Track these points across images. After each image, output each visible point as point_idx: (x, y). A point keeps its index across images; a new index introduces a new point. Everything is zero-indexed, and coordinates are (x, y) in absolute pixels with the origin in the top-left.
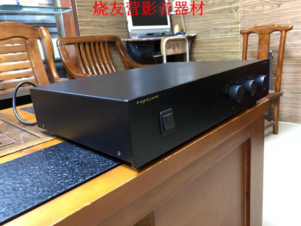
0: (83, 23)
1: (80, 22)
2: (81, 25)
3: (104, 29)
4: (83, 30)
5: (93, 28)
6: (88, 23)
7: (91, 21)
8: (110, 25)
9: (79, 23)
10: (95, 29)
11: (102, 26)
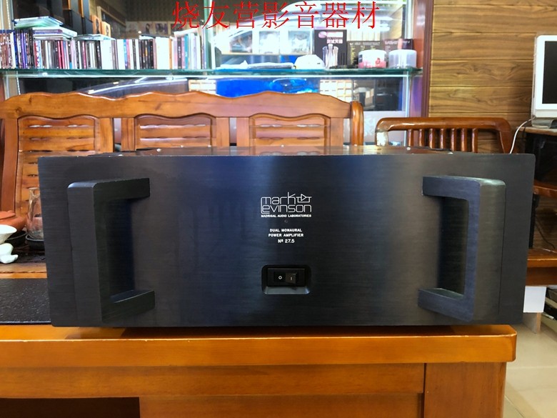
0: (437, 95)
1: (433, 92)
2: (435, 98)
3: (483, 105)
4: (436, 106)
5: (458, 103)
6: (448, 94)
7: (456, 91)
8: (496, 99)
9: (431, 94)
10: (461, 106)
11: (479, 101)
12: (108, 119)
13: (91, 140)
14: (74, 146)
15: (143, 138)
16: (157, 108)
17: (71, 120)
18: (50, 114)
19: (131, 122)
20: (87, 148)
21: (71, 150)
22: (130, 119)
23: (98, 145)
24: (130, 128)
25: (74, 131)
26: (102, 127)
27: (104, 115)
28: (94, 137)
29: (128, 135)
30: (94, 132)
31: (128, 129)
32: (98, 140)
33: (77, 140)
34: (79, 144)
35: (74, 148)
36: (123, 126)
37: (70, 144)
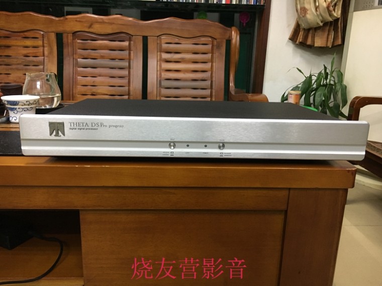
12: (53, 33)
13: (41, 49)
14: (29, 53)
15: (79, 49)
16: (90, 27)
17: (27, 34)
19: (70, 37)
20: (38, 54)
21: (26, 56)
22: (69, 34)
23: (46, 53)
24: (69, 41)
25: (28, 43)
26: (49, 40)
27: (50, 30)
28: (43, 46)
29: (68, 46)
30: (43, 43)
31: (68, 42)
32: (46, 49)
33: (31, 48)
34: (32, 52)
35: (28, 55)
36: (65, 40)
37: (25, 51)
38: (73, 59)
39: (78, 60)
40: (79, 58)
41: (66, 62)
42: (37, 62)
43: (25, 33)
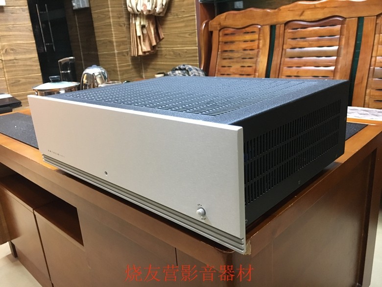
12: (268, 26)
13: (256, 43)
14: (247, 47)
15: (289, 39)
16: (301, 15)
17: (248, 29)
18: (235, 25)
19: (282, 27)
20: (254, 48)
21: (245, 50)
22: (282, 25)
23: (261, 46)
25: (248, 37)
26: (264, 33)
27: (266, 23)
28: (259, 39)
29: (279, 37)
30: (259, 36)
31: (280, 33)
32: (261, 41)
33: (249, 42)
34: (249, 45)
35: (247, 49)
36: (277, 31)
37: (244, 45)
38: (283, 49)
39: (287, 50)
40: (288, 48)
41: (275, 53)
42: (252, 55)
43: (247, 29)
